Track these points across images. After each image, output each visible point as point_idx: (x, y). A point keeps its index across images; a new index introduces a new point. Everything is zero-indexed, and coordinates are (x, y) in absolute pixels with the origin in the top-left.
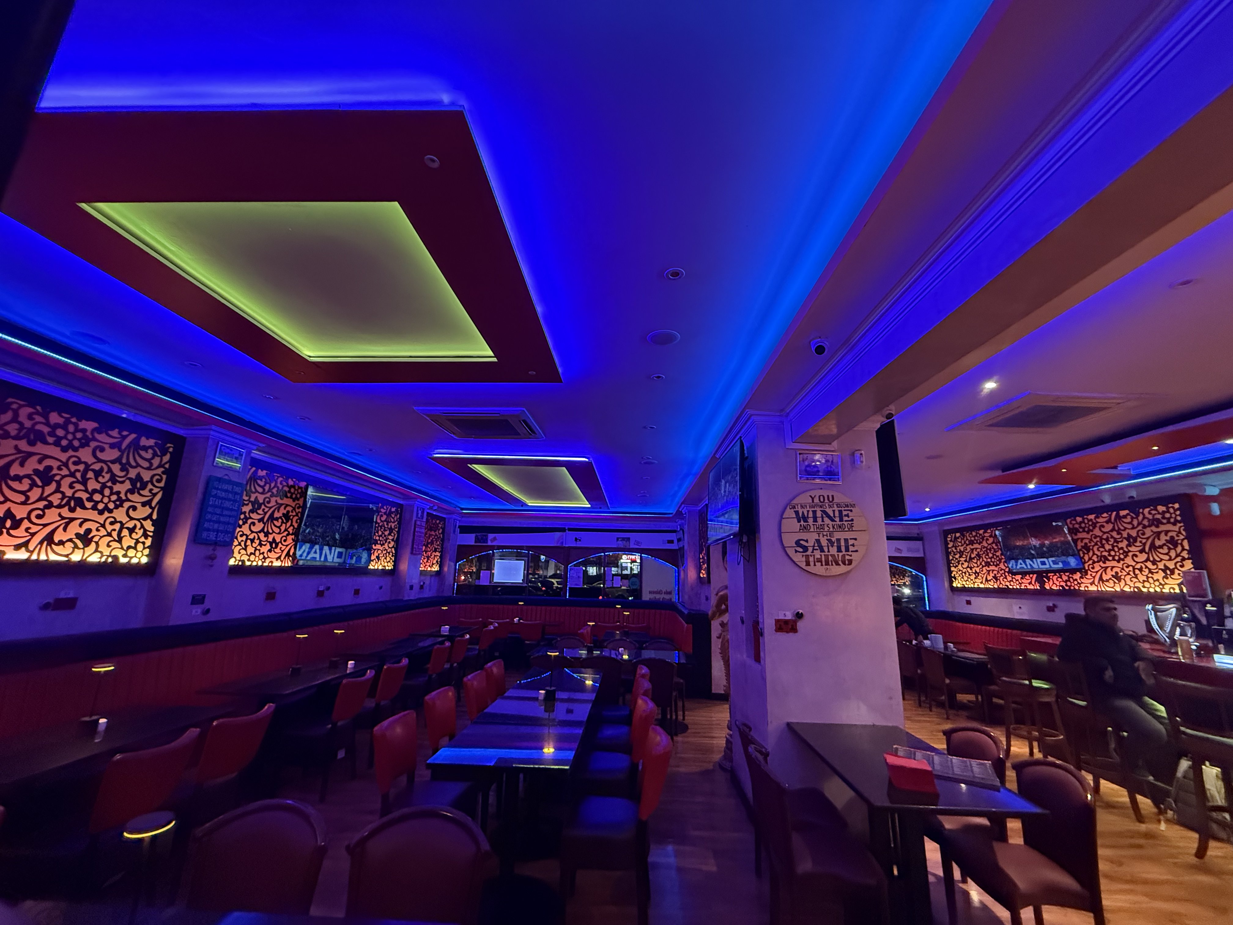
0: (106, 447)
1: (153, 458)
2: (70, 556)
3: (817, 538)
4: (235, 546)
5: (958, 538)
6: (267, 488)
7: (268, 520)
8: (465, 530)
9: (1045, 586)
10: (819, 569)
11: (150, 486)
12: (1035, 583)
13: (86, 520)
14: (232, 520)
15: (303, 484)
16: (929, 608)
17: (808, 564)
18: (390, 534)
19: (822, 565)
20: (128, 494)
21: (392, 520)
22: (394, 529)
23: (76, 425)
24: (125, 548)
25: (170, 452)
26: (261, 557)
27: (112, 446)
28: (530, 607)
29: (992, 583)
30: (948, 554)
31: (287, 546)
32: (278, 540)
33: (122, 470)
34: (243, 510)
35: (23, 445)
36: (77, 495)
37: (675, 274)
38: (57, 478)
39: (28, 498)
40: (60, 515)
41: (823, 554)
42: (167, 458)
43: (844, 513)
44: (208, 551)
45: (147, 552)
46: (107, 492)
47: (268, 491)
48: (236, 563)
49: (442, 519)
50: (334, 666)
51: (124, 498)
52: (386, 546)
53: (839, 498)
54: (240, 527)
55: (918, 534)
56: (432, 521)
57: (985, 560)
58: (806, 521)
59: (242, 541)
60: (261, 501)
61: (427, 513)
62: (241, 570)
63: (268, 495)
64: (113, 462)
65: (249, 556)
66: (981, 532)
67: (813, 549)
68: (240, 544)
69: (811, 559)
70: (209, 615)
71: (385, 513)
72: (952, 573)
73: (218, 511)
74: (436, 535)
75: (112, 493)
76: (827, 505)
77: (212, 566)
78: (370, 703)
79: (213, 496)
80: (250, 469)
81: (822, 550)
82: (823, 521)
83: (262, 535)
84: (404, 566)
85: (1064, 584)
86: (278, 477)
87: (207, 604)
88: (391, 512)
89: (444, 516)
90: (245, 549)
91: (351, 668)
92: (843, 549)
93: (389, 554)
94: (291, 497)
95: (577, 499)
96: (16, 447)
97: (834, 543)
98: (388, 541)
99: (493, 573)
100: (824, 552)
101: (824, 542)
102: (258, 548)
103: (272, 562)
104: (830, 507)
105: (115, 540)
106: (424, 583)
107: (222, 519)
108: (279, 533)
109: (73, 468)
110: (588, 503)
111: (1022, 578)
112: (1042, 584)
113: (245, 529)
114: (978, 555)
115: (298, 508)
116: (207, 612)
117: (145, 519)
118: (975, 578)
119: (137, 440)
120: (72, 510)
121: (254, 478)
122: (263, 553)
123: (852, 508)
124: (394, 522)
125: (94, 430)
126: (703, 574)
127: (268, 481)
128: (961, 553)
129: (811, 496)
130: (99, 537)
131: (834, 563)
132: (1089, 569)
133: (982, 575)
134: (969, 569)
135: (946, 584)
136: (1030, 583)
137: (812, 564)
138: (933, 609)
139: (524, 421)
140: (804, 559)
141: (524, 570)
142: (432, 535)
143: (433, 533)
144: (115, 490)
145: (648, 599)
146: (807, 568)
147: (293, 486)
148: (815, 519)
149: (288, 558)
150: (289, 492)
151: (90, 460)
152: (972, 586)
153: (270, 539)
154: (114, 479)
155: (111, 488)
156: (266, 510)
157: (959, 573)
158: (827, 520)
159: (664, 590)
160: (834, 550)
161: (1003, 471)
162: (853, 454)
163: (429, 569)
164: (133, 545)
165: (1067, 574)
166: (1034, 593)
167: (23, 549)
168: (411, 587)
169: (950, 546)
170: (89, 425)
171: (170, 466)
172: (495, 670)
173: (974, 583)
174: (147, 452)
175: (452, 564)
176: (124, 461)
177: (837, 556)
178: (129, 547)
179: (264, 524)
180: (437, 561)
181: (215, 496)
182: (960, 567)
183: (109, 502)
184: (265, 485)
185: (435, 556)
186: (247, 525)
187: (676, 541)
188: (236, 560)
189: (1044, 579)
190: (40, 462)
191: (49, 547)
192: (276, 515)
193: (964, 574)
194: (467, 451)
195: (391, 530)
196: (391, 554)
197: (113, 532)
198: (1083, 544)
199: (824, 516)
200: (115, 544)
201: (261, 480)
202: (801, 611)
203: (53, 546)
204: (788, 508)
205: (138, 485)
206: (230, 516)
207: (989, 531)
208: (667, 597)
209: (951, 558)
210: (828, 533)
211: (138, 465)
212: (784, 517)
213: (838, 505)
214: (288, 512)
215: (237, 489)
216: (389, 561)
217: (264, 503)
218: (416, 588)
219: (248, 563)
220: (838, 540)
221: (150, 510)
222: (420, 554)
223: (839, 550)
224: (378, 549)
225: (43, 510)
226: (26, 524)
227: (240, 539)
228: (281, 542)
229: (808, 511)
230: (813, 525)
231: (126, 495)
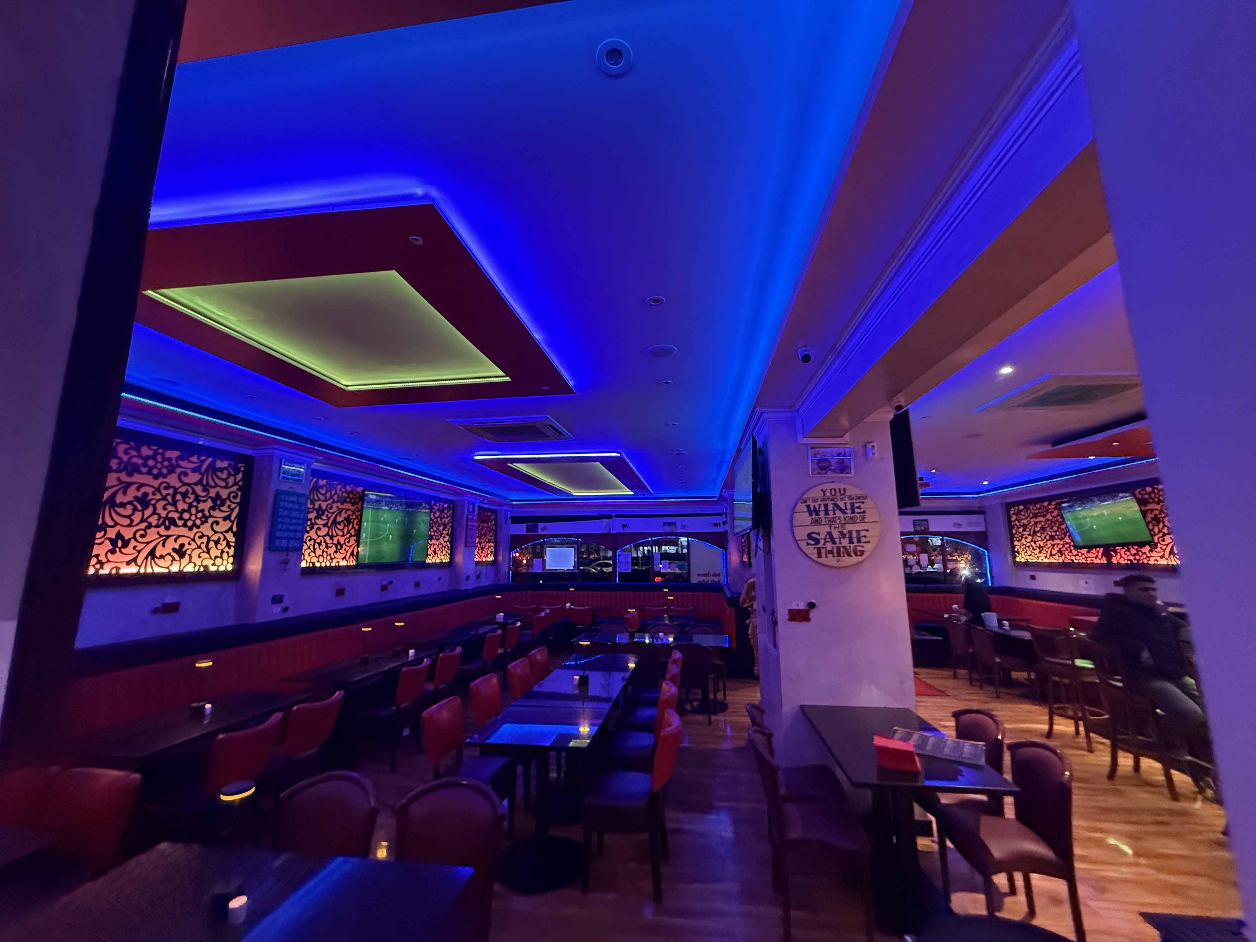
0: (189, 471)
1: (228, 478)
2: (171, 568)
3: (829, 530)
4: (305, 550)
5: (1021, 511)
6: (328, 495)
7: (332, 525)
8: (516, 520)
9: (1112, 560)
10: (831, 560)
11: (228, 503)
12: (1102, 557)
13: (179, 536)
14: (299, 528)
15: (360, 489)
16: (992, 584)
17: (820, 556)
18: (444, 529)
19: (834, 556)
20: (211, 511)
21: (446, 516)
22: (448, 524)
23: (163, 455)
24: (213, 558)
25: (242, 471)
26: (329, 558)
27: (194, 470)
28: (582, 593)
29: (1056, 557)
30: (1011, 527)
31: (350, 546)
32: (342, 542)
33: (204, 490)
34: (309, 517)
35: (124, 477)
36: (170, 515)
37: (657, 301)
38: (153, 502)
39: (132, 521)
40: (158, 533)
41: (834, 546)
42: (239, 477)
43: (856, 505)
44: (281, 556)
45: (231, 560)
46: (193, 511)
47: (330, 499)
48: (308, 566)
49: (494, 511)
50: (396, 654)
51: (208, 514)
52: (441, 540)
53: (852, 491)
54: (308, 532)
55: (979, 508)
56: (484, 514)
57: (1050, 533)
58: (817, 514)
59: (311, 545)
60: (324, 508)
61: (478, 506)
62: (312, 571)
63: (330, 502)
64: (196, 484)
65: (318, 558)
66: (1046, 504)
67: (826, 542)
68: (309, 548)
69: (823, 551)
70: (288, 612)
71: (438, 510)
72: (1015, 548)
73: (287, 520)
74: (488, 527)
75: (198, 512)
76: (838, 498)
77: (286, 570)
78: (430, 687)
79: (282, 508)
80: (312, 479)
81: (834, 542)
82: (834, 514)
83: (327, 538)
84: (459, 558)
85: (1132, 558)
86: (337, 485)
87: (285, 604)
88: (444, 509)
89: (495, 508)
90: (314, 552)
91: (412, 656)
92: (855, 540)
93: (445, 547)
94: (350, 502)
95: (617, 488)
96: (118, 479)
97: (845, 535)
98: (443, 535)
99: (545, 560)
100: (836, 544)
101: (836, 534)
102: (326, 550)
103: (338, 562)
104: (842, 499)
105: (204, 552)
106: (480, 573)
107: (291, 527)
108: (343, 536)
109: (164, 492)
110: (629, 491)
111: (1088, 552)
112: (1109, 557)
113: (313, 534)
114: (1043, 529)
115: (358, 511)
116: (286, 609)
117: (227, 532)
118: (1040, 552)
119: (213, 463)
120: (167, 528)
121: (316, 488)
122: (330, 555)
123: (864, 501)
124: (447, 518)
125: (179, 458)
126: (745, 559)
127: (329, 489)
128: (1025, 527)
129: (822, 490)
130: (191, 550)
131: (846, 555)
132: (1159, 542)
133: (1047, 550)
134: (1032, 543)
135: (1010, 559)
136: (1097, 557)
137: (824, 555)
138: (996, 585)
139: (550, 426)
140: (815, 551)
141: (575, 557)
142: (485, 527)
143: (485, 525)
144: (200, 509)
145: (696, 582)
146: (820, 560)
147: (351, 492)
148: (827, 513)
149: (353, 557)
150: (348, 497)
151: (177, 484)
152: (1036, 560)
153: (335, 542)
154: (198, 499)
155: (196, 507)
156: (330, 515)
157: (1023, 547)
158: (838, 513)
159: (712, 573)
160: (845, 542)
161: (1053, 446)
162: (865, 446)
163: (484, 559)
164: (220, 555)
165: (1135, 547)
166: (1101, 567)
167: (133, 563)
168: (468, 578)
169: (1013, 519)
170: (173, 454)
171: (243, 483)
172: (539, 657)
173: (1038, 557)
174: (223, 473)
175: (507, 553)
176: (205, 482)
177: (848, 548)
178: (216, 557)
179: (329, 528)
180: (491, 552)
181: (283, 508)
182: (1023, 541)
183: (196, 520)
184: (326, 493)
185: (489, 547)
186: (314, 531)
187: (721, 524)
188: (307, 562)
189: (1112, 553)
190: (138, 489)
191: (153, 561)
192: (339, 519)
193: (1027, 548)
194: (504, 451)
195: (445, 525)
196: (447, 547)
197: (202, 545)
198: (1152, 516)
199: (836, 509)
200: (205, 555)
201: (323, 489)
202: (813, 601)
203: (156, 559)
204: (800, 503)
205: (218, 502)
206: (297, 524)
207: (1053, 503)
208: (716, 579)
209: (1014, 532)
210: (840, 525)
211: (216, 485)
212: (795, 511)
213: (850, 498)
214: (349, 516)
215: (302, 500)
216: (446, 555)
217: (326, 509)
218: (473, 578)
219: (318, 565)
220: (850, 532)
221: (230, 524)
222: (473, 546)
223: (851, 542)
224: (434, 544)
225: (145, 530)
226: (133, 543)
227: (308, 543)
228: (345, 543)
229: (820, 505)
230: (825, 518)
231: (209, 512)
